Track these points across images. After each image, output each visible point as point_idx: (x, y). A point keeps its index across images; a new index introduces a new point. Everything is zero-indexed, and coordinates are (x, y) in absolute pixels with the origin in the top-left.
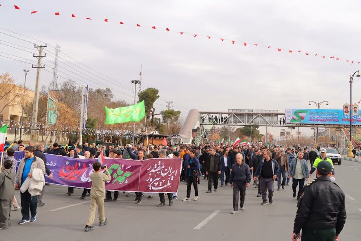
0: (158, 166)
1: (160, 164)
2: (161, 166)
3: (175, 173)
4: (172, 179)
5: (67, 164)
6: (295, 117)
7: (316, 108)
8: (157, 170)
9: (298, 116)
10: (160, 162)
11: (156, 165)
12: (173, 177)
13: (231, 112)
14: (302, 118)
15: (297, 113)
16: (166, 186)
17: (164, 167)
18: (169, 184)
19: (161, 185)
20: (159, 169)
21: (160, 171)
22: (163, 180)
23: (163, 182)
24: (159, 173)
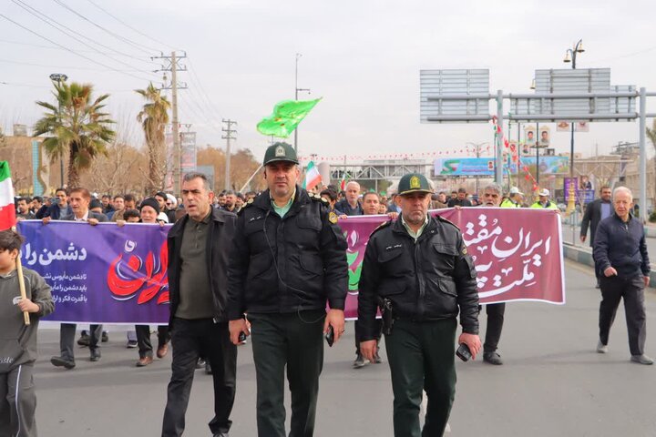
0: (477, 229)
1: (483, 223)
2: (490, 227)
5: (128, 250)
6: (445, 168)
7: (476, 157)
8: (475, 241)
9: (448, 167)
10: (483, 217)
11: (470, 225)
12: (537, 257)
13: (367, 164)
14: (454, 169)
15: (447, 163)
16: (518, 283)
17: (498, 231)
18: (528, 276)
19: (498, 283)
20: (480, 238)
21: (488, 242)
22: (503, 271)
23: (503, 275)
24: (486, 247)
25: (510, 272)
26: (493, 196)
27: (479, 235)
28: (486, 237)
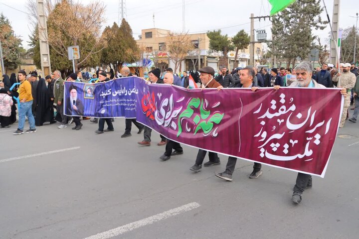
1: (283, 101)
2: (288, 105)
3: (324, 126)
4: (317, 142)
8: (277, 114)
10: (283, 96)
11: (274, 102)
12: (318, 136)
16: (300, 156)
18: (308, 153)
20: (280, 113)
22: (291, 141)
23: (290, 144)
24: (283, 121)
25: (295, 144)
26: (303, 74)
27: (280, 110)
28: (284, 112)
